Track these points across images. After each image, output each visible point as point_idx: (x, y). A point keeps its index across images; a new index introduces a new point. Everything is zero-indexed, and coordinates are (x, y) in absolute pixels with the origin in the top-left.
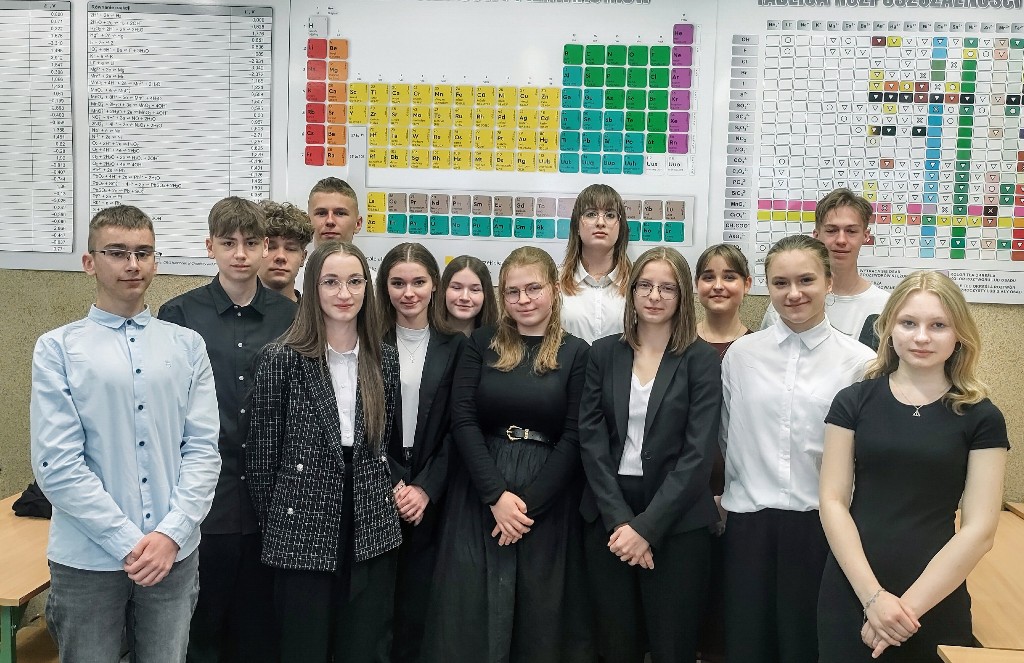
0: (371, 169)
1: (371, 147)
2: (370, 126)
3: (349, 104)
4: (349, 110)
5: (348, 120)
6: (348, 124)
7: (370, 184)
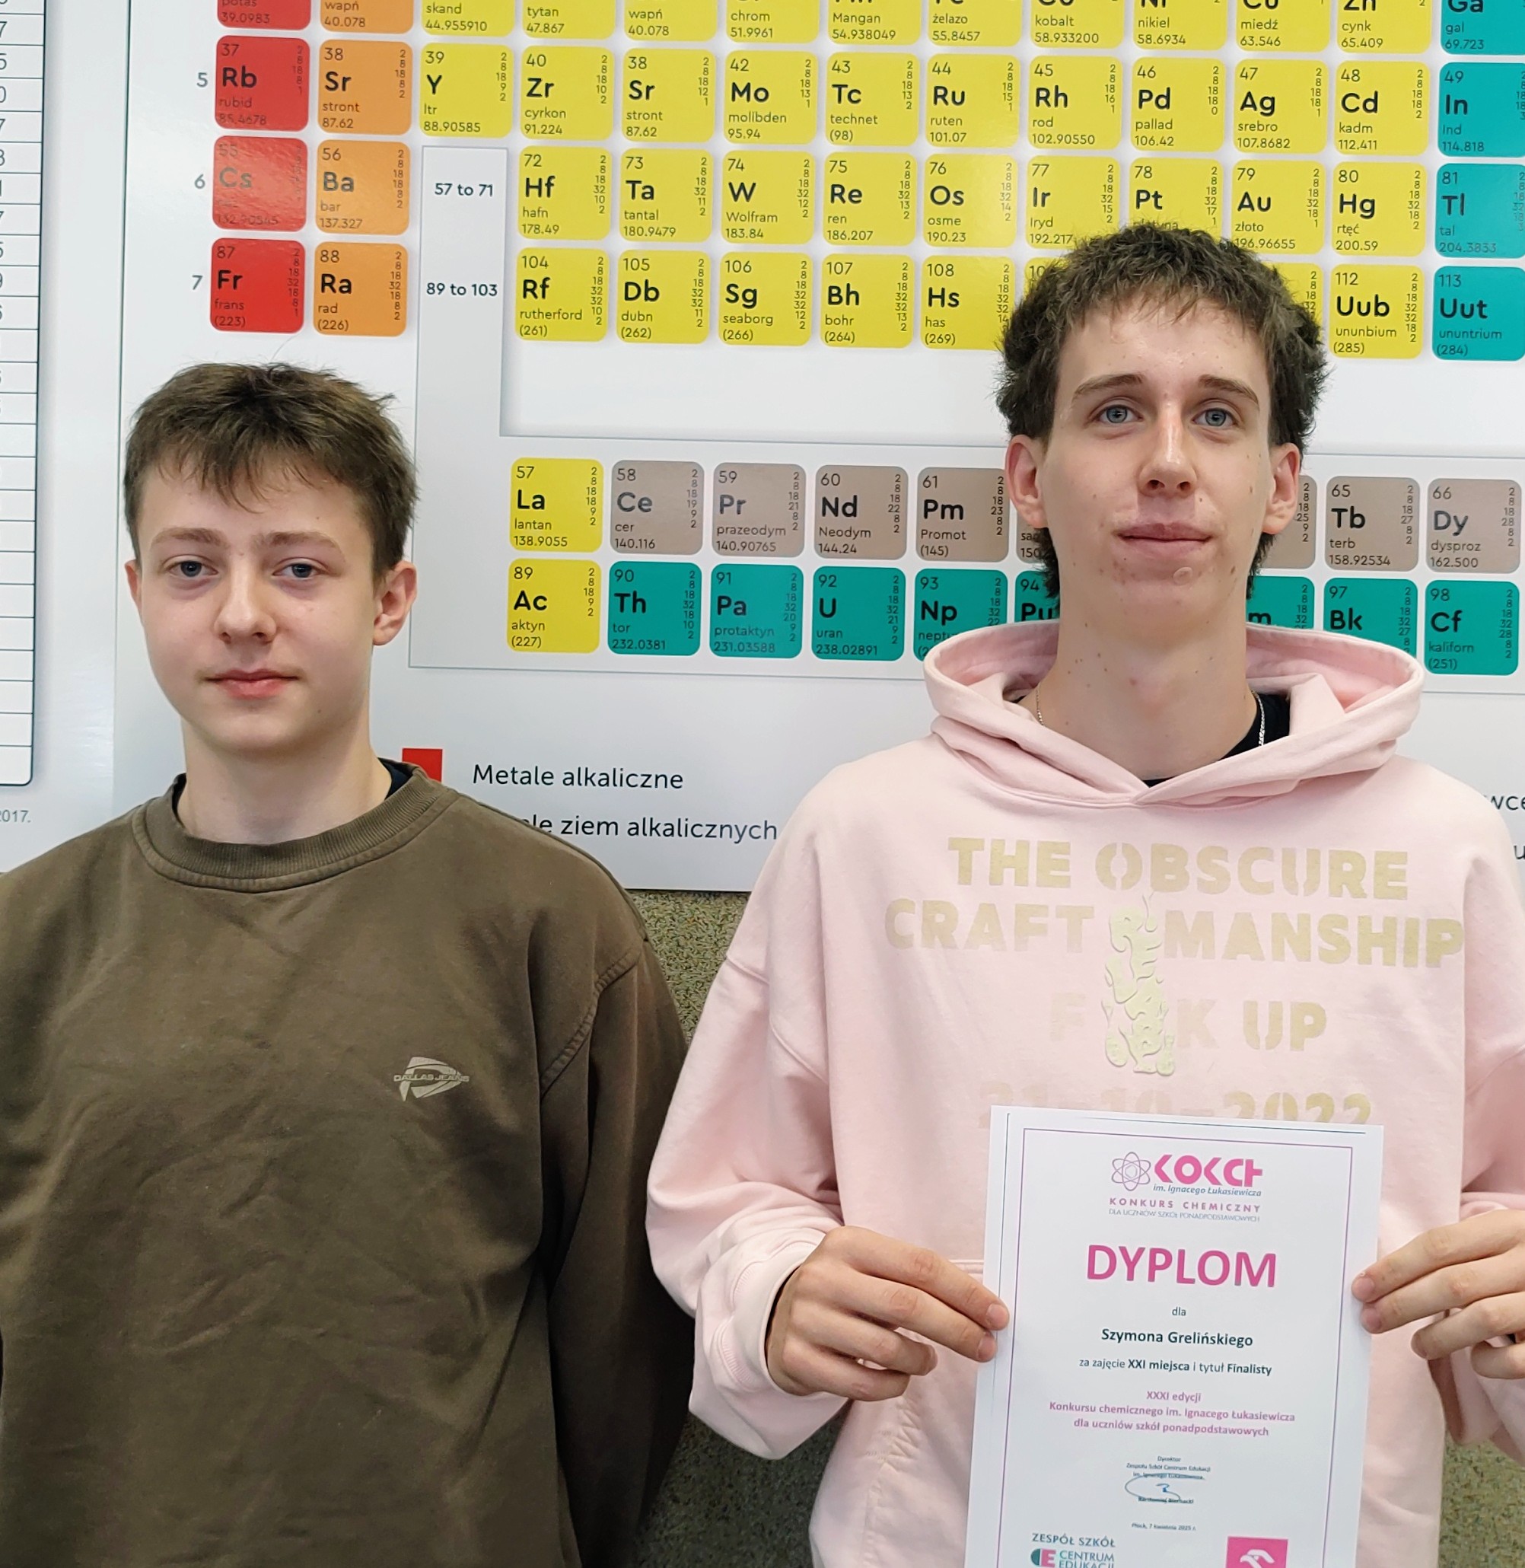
0: (528, 349)
1: (527, 243)
2: (523, 142)
3: (420, 38)
4: (419, 72)
5: (418, 116)
6: (416, 137)
7: (525, 418)
